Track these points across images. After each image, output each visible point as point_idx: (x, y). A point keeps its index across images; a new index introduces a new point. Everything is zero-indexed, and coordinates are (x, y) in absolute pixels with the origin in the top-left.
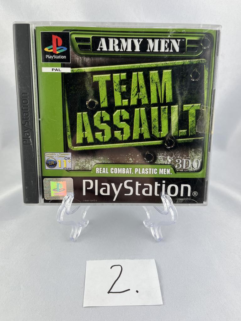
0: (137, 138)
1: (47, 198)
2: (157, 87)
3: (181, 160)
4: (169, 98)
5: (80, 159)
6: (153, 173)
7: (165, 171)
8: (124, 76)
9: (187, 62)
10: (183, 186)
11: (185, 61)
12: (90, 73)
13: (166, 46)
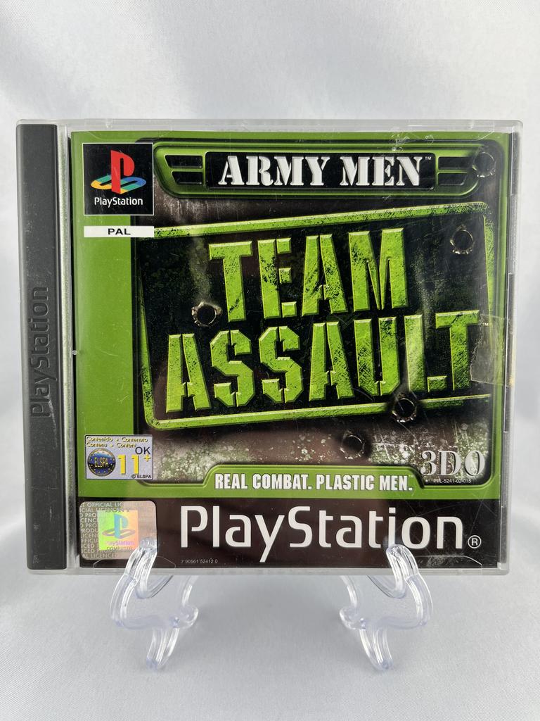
0: (321, 396)
1: (89, 555)
2: (367, 269)
3: (436, 452)
4: (397, 297)
5: (173, 452)
6: (363, 488)
7: (394, 483)
8: (284, 244)
9: (440, 209)
10: (441, 521)
11: (435, 206)
12: (201, 239)
13: (388, 172)
